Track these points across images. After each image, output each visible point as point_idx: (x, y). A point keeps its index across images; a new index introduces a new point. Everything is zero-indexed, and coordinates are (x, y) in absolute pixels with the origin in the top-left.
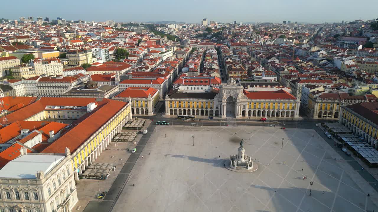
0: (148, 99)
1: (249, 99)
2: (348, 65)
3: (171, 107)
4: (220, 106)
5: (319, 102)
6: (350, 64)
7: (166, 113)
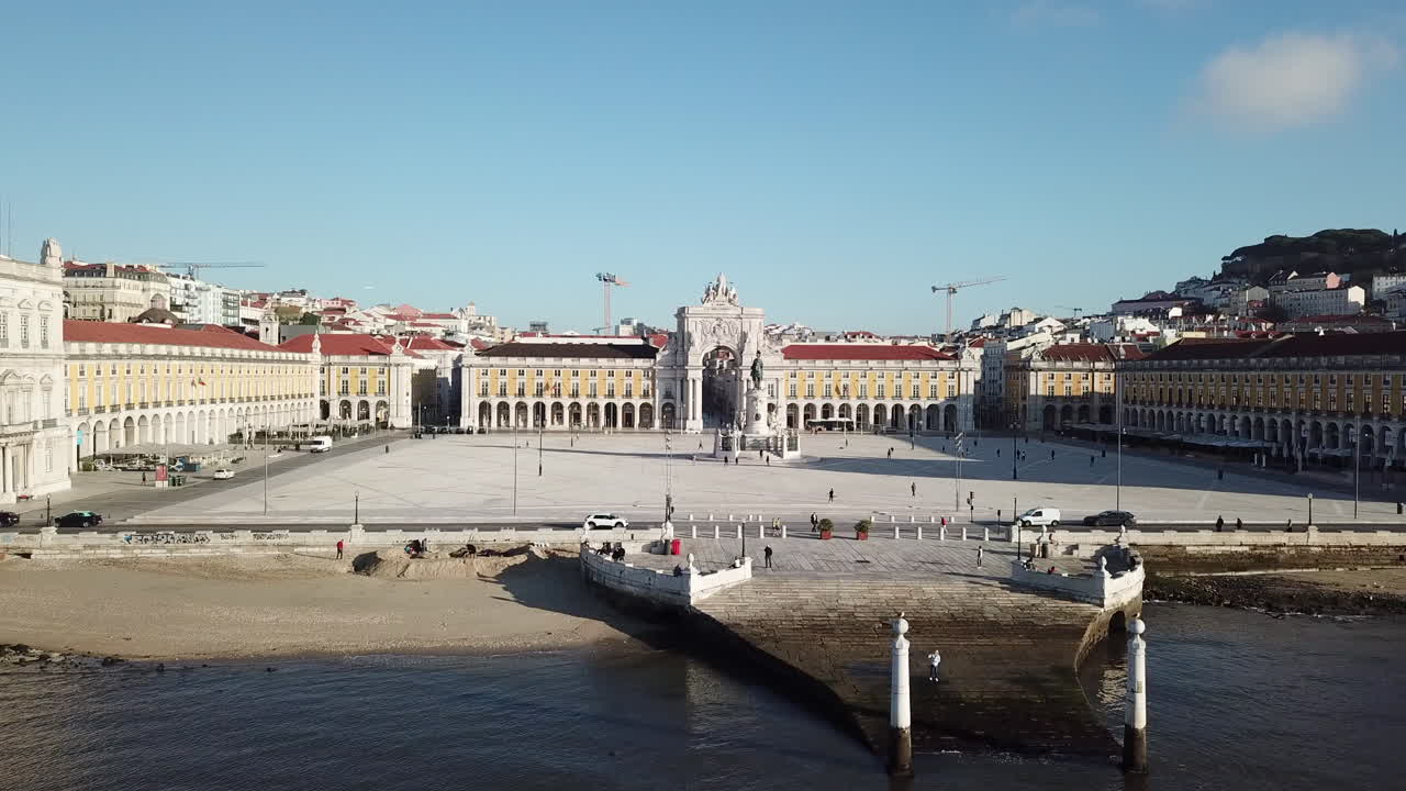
0: (393, 359)
1: (785, 358)
2: (1138, 332)
3: (485, 393)
4: (679, 383)
5: (1040, 370)
6: (1141, 330)
7: (462, 420)
